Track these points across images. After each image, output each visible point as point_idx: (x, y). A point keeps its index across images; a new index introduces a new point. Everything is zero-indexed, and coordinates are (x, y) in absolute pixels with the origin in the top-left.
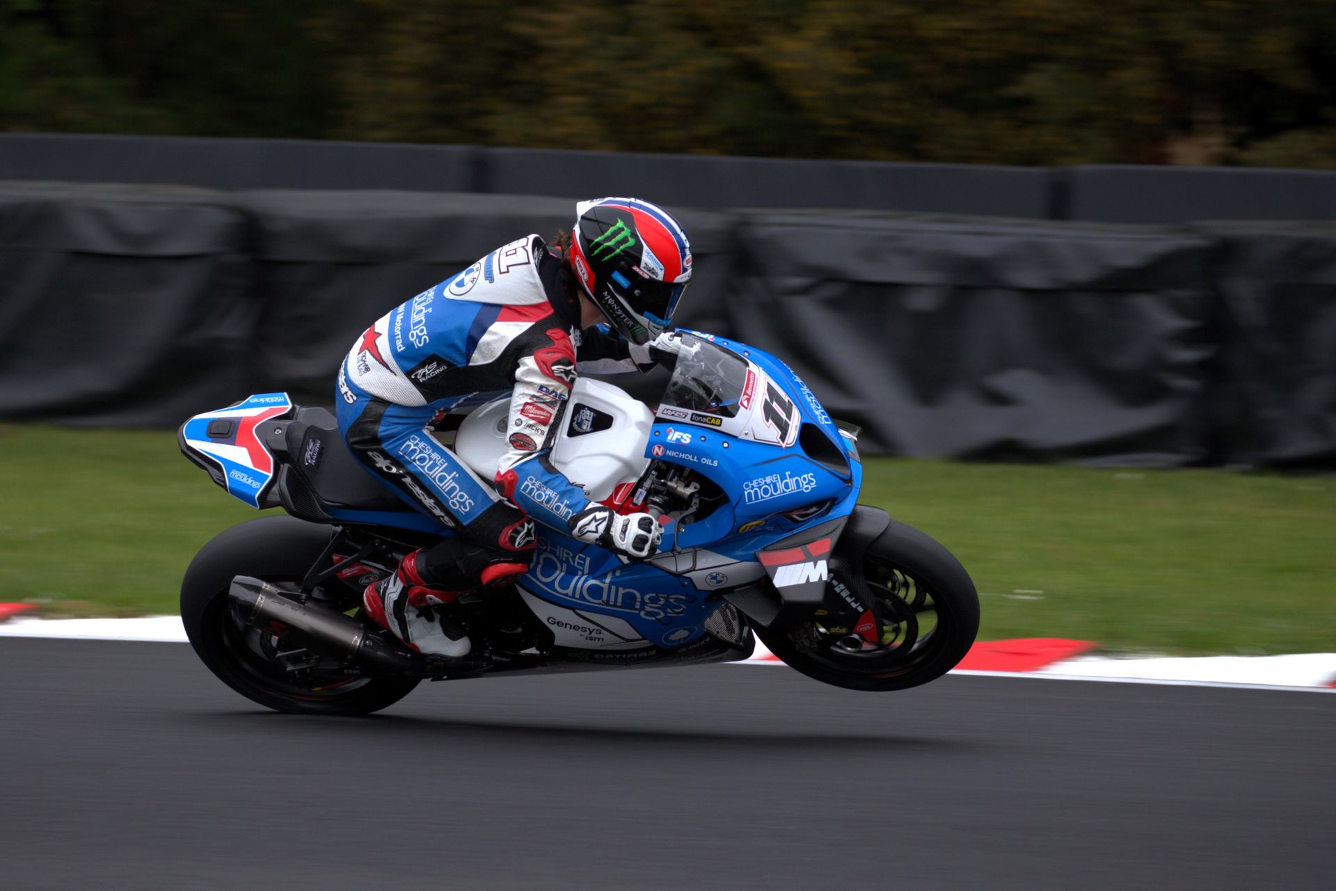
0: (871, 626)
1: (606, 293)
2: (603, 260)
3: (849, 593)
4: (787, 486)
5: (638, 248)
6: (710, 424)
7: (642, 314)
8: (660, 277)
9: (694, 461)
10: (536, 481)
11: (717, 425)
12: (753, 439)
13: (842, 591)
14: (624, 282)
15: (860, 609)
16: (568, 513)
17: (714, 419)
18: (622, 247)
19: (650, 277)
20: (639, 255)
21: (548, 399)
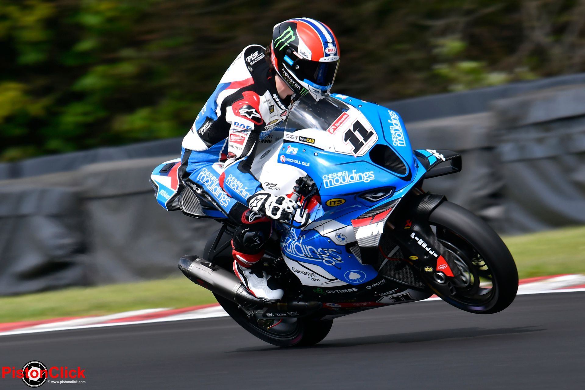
0: (446, 266)
1: (283, 69)
2: (280, 50)
3: (427, 245)
4: (352, 178)
5: (297, 41)
6: (308, 142)
7: (303, 80)
8: (309, 58)
9: (299, 164)
10: (233, 177)
11: (312, 143)
12: (334, 152)
13: (422, 243)
14: (291, 62)
15: (436, 255)
16: (247, 194)
17: (310, 140)
18: (288, 42)
19: (303, 57)
20: (296, 45)
21: (240, 129)
